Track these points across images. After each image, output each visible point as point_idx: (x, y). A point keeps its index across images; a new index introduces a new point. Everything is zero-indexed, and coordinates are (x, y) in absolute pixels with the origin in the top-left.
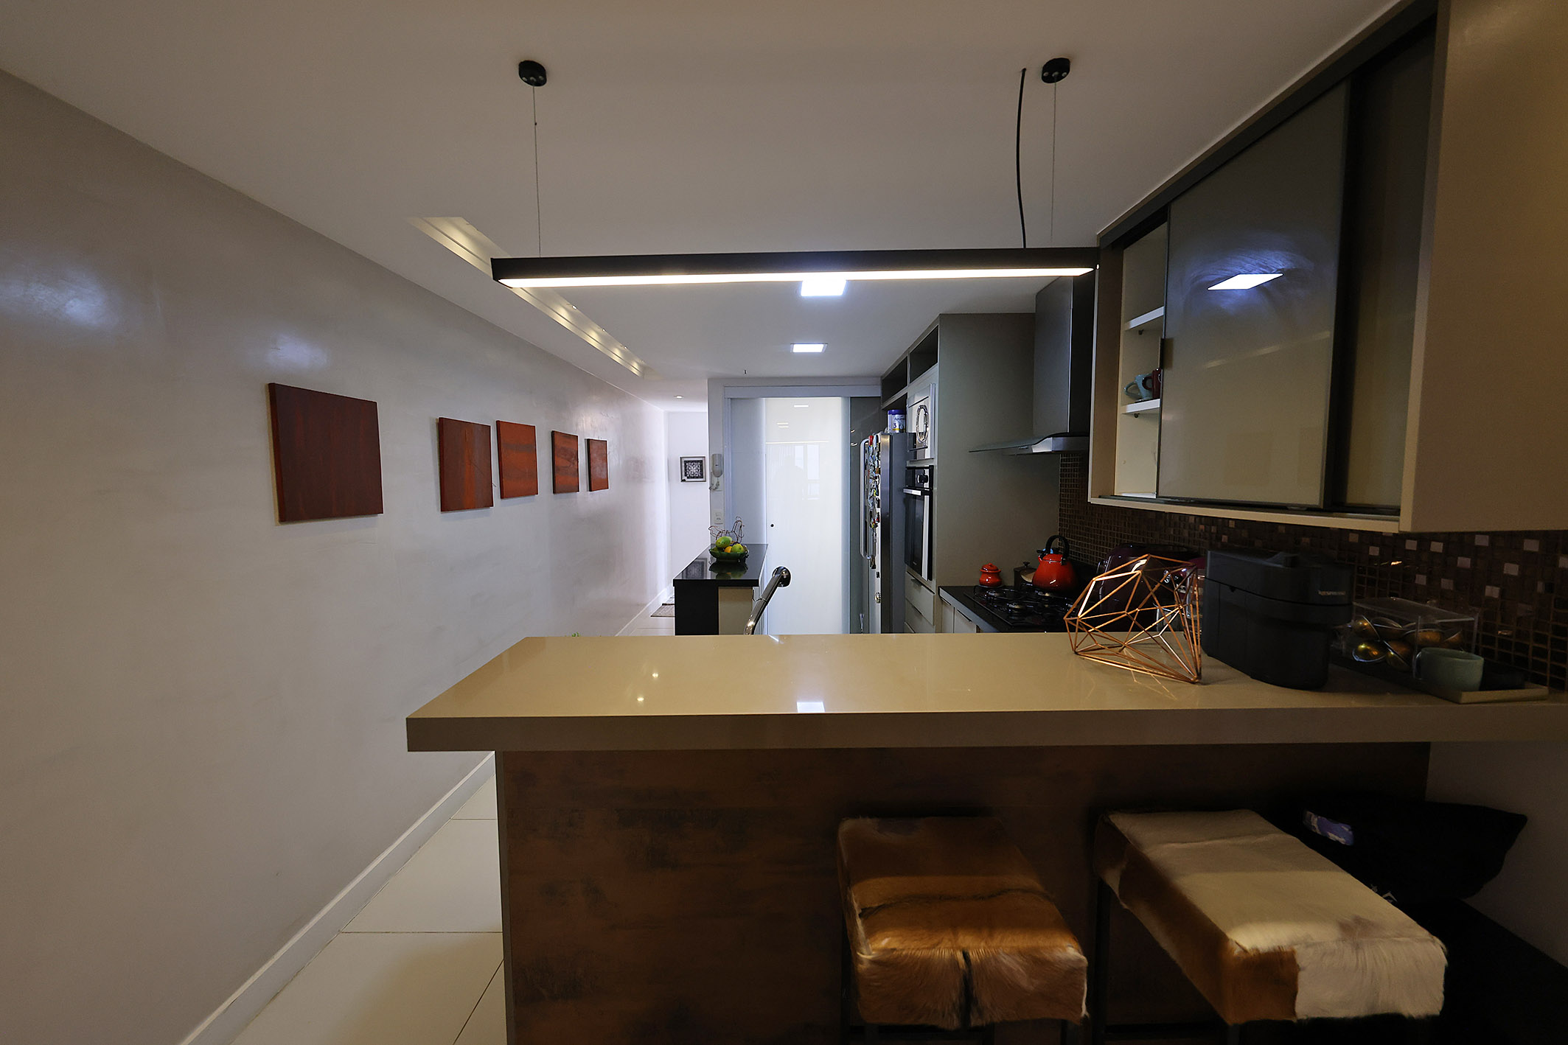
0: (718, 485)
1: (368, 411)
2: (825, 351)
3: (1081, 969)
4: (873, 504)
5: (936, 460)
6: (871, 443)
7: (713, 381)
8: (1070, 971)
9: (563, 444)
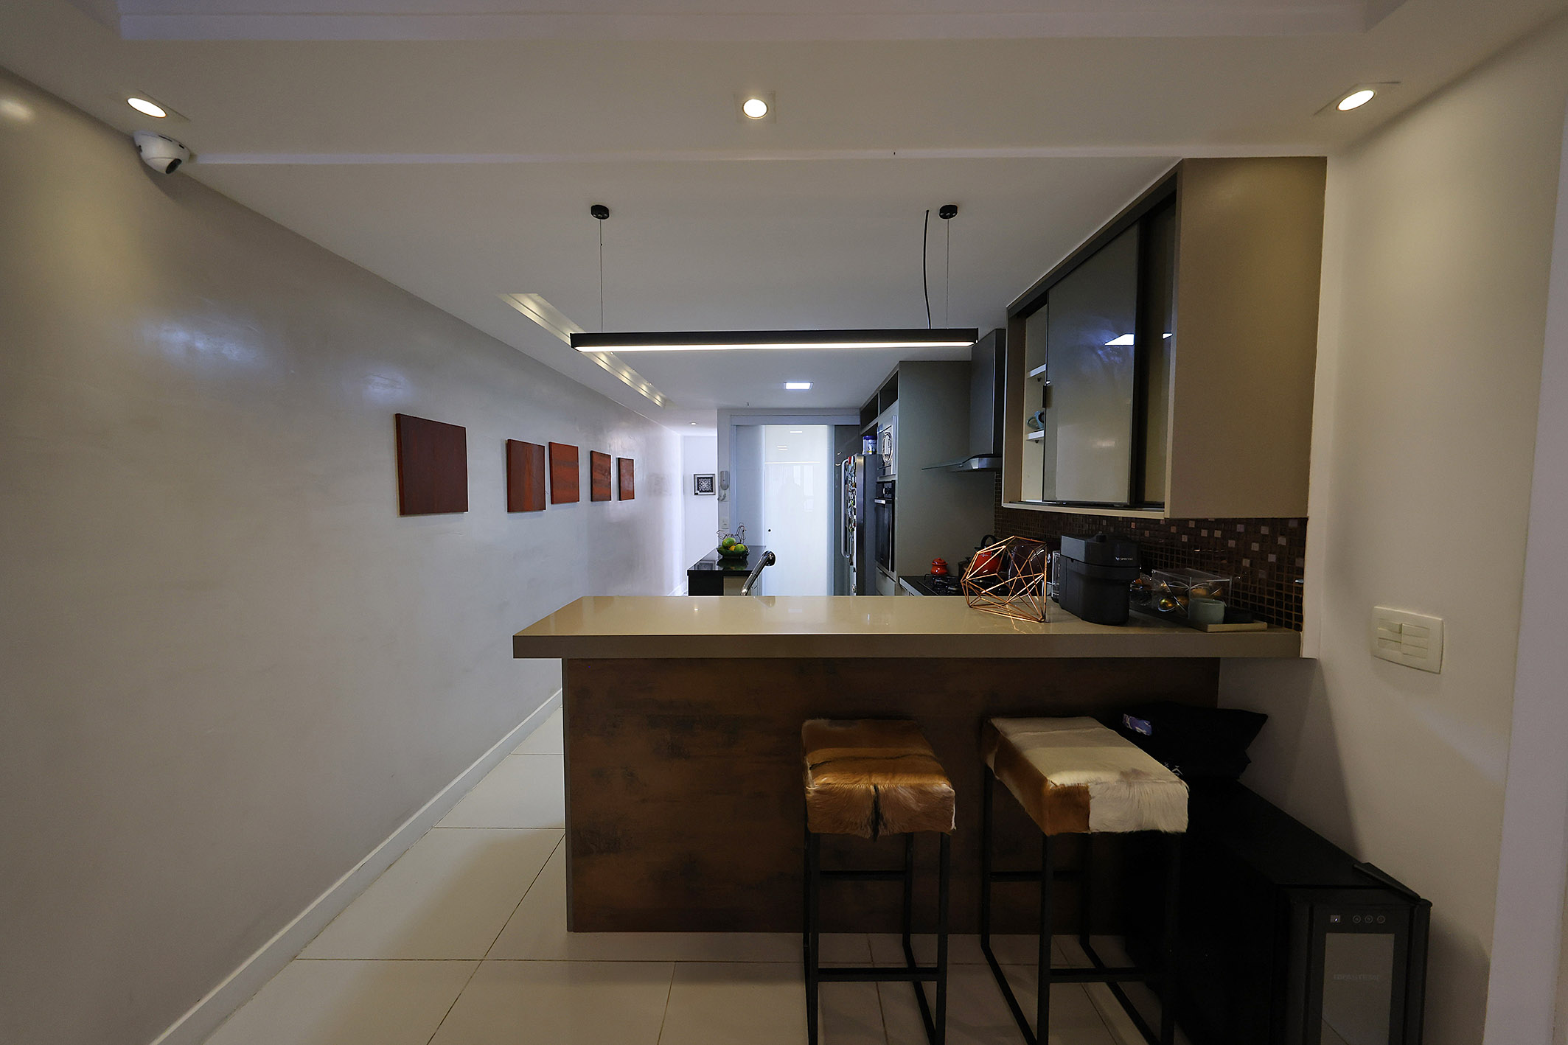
0: (725, 496)
1: (460, 433)
2: (812, 388)
3: (950, 797)
4: (851, 513)
5: (897, 476)
6: (850, 463)
7: (721, 411)
8: (945, 798)
9: (599, 461)
